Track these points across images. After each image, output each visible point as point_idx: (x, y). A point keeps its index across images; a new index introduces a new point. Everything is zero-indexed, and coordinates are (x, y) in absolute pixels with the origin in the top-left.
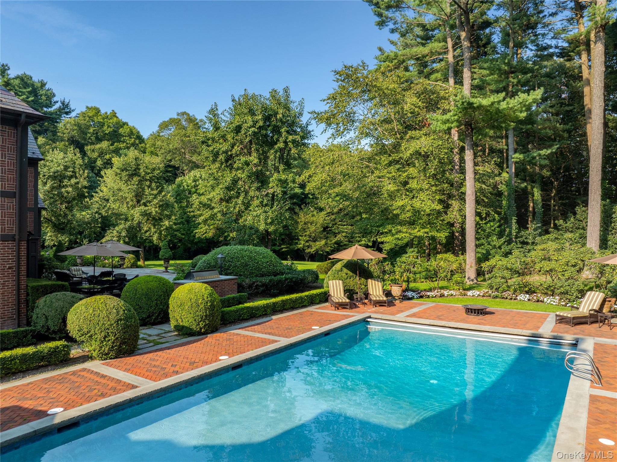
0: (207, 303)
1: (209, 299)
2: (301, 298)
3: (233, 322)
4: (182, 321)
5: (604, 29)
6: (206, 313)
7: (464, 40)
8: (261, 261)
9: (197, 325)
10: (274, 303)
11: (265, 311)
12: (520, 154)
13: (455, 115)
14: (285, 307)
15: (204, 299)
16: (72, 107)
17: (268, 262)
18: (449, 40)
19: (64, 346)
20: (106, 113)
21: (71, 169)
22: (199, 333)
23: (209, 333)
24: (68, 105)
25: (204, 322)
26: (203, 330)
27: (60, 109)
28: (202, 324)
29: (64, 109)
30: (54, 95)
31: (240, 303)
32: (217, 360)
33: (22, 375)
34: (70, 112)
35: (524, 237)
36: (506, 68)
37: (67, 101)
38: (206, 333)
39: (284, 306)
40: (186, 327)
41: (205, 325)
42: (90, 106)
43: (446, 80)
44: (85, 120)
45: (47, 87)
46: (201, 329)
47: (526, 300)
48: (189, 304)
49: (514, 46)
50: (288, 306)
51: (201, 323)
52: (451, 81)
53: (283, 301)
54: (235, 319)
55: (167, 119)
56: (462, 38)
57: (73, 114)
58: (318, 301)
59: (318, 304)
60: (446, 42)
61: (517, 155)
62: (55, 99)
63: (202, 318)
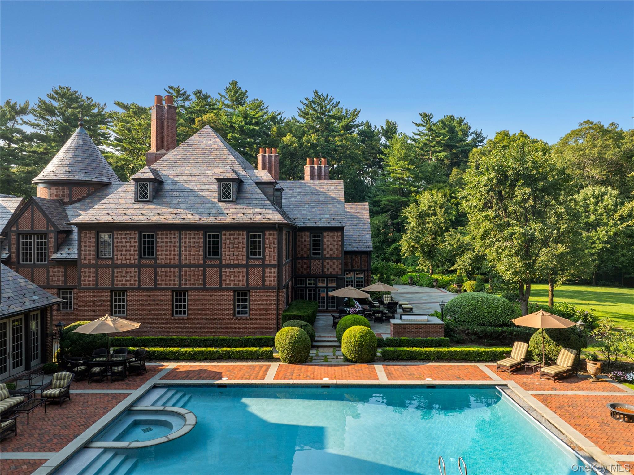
0: (357, 342)
1: (359, 339)
3: (391, 359)
6: (355, 348)
9: (350, 355)
16: (484, 135)
19: (270, 351)
20: (514, 135)
21: (432, 209)
22: (351, 361)
23: (358, 363)
24: (480, 134)
25: (354, 354)
26: (354, 360)
27: (474, 140)
29: (478, 138)
30: (470, 128)
31: (400, 346)
32: (321, 379)
33: (249, 360)
34: (483, 140)
37: (479, 131)
38: (356, 362)
41: (355, 357)
42: (499, 131)
44: (491, 147)
45: (465, 121)
55: (569, 132)
57: (485, 142)
62: (471, 131)
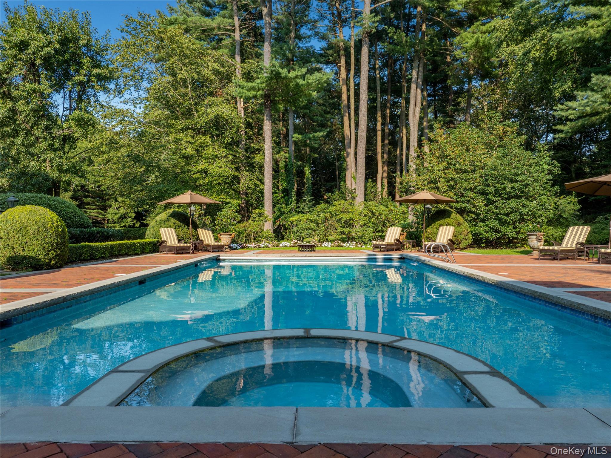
0: (58, 228)
2: (135, 244)
4: (24, 250)
5: (368, 36)
6: (57, 239)
7: (265, 15)
8: (64, 210)
9: (46, 255)
10: (112, 246)
11: (104, 253)
12: (299, 134)
13: (261, 83)
14: (121, 252)
15: (53, 223)
17: (72, 213)
18: (236, 18)
22: (48, 266)
25: (55, 251)
26: (53, 262)
28: (52, 254)
35: (301, 208)
36: (289, 55)
38: (56, 266)
39: (120, 250)
40: (30, 257)
41: (55, 256)
43: (233, 56)
46: (50, 260)
47: (329, 246)
48: (34, 227)
49: (295, 38)
50: (123, 252)
51: (50, 253)
52: (238, 58)
53: (120, 245)
54: (76, 258)
56: (264, 13)
58: (148, 251)
59: (147, 253)
60: (233, 19)
61: (296, 135)
63: (52, 246)
